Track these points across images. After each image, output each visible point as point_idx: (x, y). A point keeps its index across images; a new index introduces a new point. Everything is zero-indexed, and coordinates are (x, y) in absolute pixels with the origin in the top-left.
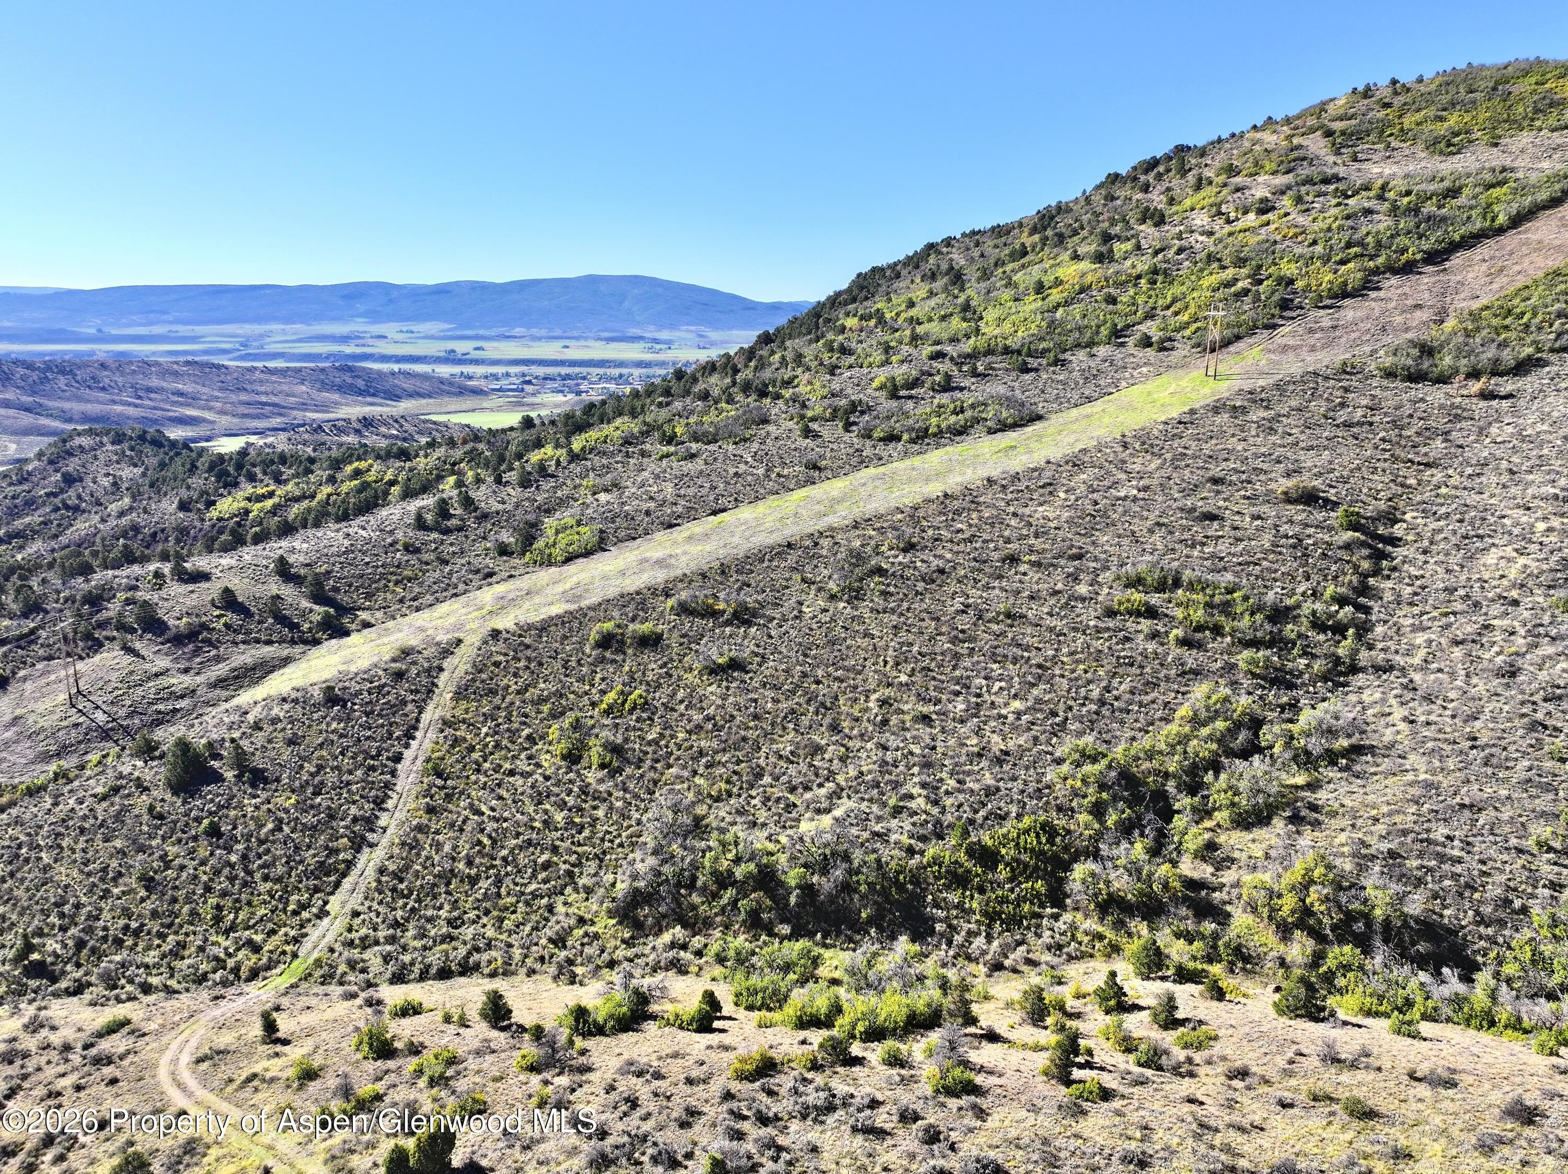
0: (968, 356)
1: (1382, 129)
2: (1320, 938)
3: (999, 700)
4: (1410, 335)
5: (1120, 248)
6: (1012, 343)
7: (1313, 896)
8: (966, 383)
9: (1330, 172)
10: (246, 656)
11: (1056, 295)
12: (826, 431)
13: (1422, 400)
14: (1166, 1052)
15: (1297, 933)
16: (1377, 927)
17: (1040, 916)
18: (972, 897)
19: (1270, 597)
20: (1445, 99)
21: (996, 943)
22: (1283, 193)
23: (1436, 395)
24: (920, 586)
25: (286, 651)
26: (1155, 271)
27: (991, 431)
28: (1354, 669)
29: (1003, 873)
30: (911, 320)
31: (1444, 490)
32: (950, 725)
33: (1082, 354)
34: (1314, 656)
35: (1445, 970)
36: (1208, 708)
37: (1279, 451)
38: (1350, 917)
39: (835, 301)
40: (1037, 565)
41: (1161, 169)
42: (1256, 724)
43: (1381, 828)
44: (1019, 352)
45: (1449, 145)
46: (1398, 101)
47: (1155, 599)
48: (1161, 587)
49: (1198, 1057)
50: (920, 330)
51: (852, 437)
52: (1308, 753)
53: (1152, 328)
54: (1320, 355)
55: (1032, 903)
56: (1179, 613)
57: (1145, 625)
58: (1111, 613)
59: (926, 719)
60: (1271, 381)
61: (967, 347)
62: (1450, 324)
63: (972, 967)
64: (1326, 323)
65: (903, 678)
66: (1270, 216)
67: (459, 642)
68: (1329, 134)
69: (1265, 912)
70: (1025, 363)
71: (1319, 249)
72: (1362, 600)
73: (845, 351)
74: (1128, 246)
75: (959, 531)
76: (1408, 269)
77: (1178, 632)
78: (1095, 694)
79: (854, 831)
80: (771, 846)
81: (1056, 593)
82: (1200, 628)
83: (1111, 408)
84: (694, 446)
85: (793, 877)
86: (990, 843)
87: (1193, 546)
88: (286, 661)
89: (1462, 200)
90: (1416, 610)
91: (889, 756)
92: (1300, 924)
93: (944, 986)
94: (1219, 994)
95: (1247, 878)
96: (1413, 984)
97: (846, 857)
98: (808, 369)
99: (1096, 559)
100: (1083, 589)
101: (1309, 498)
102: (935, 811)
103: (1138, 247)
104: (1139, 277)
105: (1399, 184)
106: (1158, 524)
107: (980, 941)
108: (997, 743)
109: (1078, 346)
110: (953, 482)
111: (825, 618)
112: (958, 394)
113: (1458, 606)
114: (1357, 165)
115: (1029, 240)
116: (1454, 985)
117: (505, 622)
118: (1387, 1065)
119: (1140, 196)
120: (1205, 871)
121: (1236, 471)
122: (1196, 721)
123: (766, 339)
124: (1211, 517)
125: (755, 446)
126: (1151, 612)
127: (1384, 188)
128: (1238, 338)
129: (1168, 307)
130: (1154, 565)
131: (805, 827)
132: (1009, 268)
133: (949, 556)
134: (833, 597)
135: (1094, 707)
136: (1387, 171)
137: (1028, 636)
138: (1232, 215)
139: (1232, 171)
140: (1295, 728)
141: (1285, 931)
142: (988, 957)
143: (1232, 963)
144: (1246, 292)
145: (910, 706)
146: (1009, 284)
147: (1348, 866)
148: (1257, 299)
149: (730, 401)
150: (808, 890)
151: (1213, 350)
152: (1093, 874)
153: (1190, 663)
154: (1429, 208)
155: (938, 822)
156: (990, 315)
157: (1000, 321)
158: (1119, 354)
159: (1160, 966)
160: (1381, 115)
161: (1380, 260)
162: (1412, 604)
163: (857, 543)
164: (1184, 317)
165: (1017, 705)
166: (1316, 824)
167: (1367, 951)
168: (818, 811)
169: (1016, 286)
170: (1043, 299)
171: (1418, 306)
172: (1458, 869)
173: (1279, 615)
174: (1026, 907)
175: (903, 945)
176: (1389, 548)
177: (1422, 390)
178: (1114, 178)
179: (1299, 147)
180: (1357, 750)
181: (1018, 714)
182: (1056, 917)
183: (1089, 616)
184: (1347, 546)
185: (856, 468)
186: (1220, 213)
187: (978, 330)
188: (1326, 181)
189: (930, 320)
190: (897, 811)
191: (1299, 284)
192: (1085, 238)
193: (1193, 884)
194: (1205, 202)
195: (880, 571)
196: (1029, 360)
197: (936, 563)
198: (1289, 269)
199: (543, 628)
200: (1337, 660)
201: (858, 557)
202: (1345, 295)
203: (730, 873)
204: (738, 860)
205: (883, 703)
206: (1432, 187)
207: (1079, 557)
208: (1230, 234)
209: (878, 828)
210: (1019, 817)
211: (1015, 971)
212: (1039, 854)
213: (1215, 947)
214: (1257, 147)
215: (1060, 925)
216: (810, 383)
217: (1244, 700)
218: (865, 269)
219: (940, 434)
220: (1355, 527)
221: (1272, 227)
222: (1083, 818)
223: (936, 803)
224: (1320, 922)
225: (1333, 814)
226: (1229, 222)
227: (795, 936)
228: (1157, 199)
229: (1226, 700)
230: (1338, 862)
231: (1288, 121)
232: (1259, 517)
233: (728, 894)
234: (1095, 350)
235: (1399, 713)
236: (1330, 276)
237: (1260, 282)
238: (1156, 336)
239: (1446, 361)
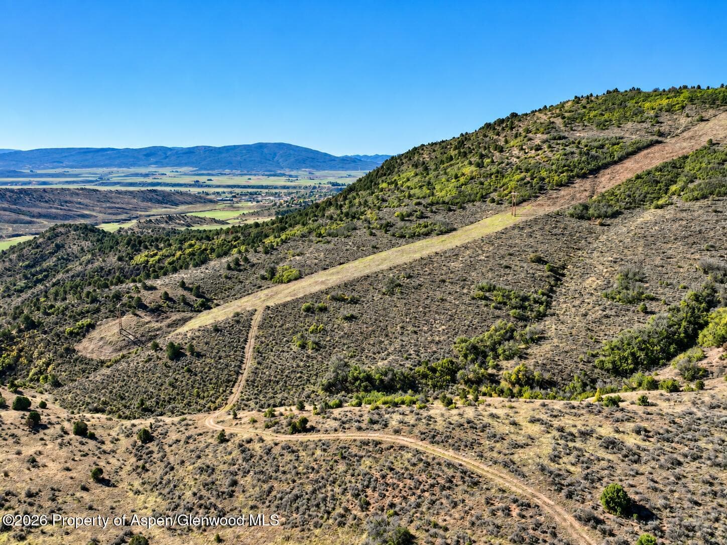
0: (429, 204)
1: (582, 117)
2: (522, 386)
4: (581, 201)
5: (487, 161)
6: (446, 199)
7: (520, 375)
8: (429, 214)
9: (562, 134)
10: (175, 317)
11: (462, 180)
12: (378, 233)
13: (581, 226)
16: (535, 381)
18: (429, 381)
19: (522, 293)
22: (545, 143)
23: (586, 224)
24: (413, 290)
25: (190, 314)
26: (498, 172)
27: (438, 235)
28: (545, 315)
29: (438, 374)
30: (408, 187)
31: (581, 258)
32: (423, 334)
33: (470, 205)
38: (528, 379)
40: (452, 283)
41: (504, 125)
42: (512, 330)
44: (448, 203)
45: (604, 126)
46: (588, 105)
47: (487, 294)
48: (489, 290)
50: (412, 192)
51: (388, 235)
52: (527, 339)
53: (495, 195)
54: (551, 208)
56: (494, 298)
57: (484, 302)
58: (473, 298)
60: (532, 218)
61: (429, 200)
62: (595, 197)
64: (554, 196)
65: (408, 320)
66: (540, 152)
67: (256, 310)
68: (564, 118)
69: (508, 380)
70: (450, 208)
71: (554, 167)
72: (550, 294)
73: (384, 200)
74: (489, 160)
76: (584, 176)
77: (494, 304)
79: (394, 364)
80: (369, 369)
81: (457, 292)
82: (500, 303)
83: (479, 227)
84: (329, 238)
86: (434, 366)
87: (500, 277)
88: (191, 318)
89: (605, 150)
92: (517, 383)
95: (505, 372)
97: (392, 371)
98: (370, 208)
99: (470, 281)
100: (465, 291)
101: (539, 260)
102: (418, 358)
103: (493, 161)
104: (491, 174)
105: (584, 142)
106: (490, 269)
107: (431, 392)
108: (437, 339)
109: (469, 201)
110: (425, 253)
112: (426, 220)
114: (572, 132)
115: (454, 153)
117: (271, 303)
119: (496, 137)
120: (494, 371)
121: (518, 251)
122: (496, 331)
124: (507, 267)
125: (352, 239)
126: (486, 298)
127: (579, 143)
128: (524, 201)
129: (501, 187)
131: (379, 364)
132: (446, 165)
133: (422, 280)
134: (384, 294)
136: (582, 136)
137: (447, 305)
138: (528, 151)
139: (529, 131)
140: (524, 332)
141: (513, 385)
144: (529, 182)
145: (410, 328)
147: (531, 368)
148: (531, 186)
149: (341, 220)
150: (381, 381)
151: (514, 206)
152: (463, 374)
154: (593, 152)
155: (419, 361)
156: (438, 187)
157: (441, 190)
158: (483, 205)
161: (575, 172)
163: (391, 275)
164: (506, 192)
165: (443, 327)
167: (532, 387)
168: (383, 360)
169: (448, 175)
170: (457, 181)
171: (585, 190)
174: (445, 383)
176: (561, 277)
177: (582, 222)
179: (553, 123)
180: (540, 338)
181: (444, 330)
182: (453, 386)
183: (467, 300)
184: (548, 277)
185: (390, 248)
186: (523, 149)
187: (433, 194)
188: (560, 138)
189: (415, 188)
191: (547, 180)
193: (491, 375)
194: (518, 144)
195: (399, 285)
196: (452, 206)
197: (418, 282)
198: (544, 174)
199: (285, 305)
201: (392, 281)
202: (561, 185)
204: (360, 373)
205: (402, 328)
206: (595, 144)
207: (465, 280)
208: (526, 159)
209: (401, 363)
210: (443, 359)
212: (448, 368)
214: (538, 121)
215: (454, 388)
216: (371, 213)
217: (510, 324)
219: (419, 236)
220: (551, 270)
221: (540, 156)
223: (418, 356)
224: (522, 381)
226: (525, 153)
229: (505, 324)
230: (529, 367)
232: (522, 267)
234: (475, 203)
235: (554, 327)
236: (557, 178)
237: (533, 179)
238: (496, 198)
239: (591, 211)
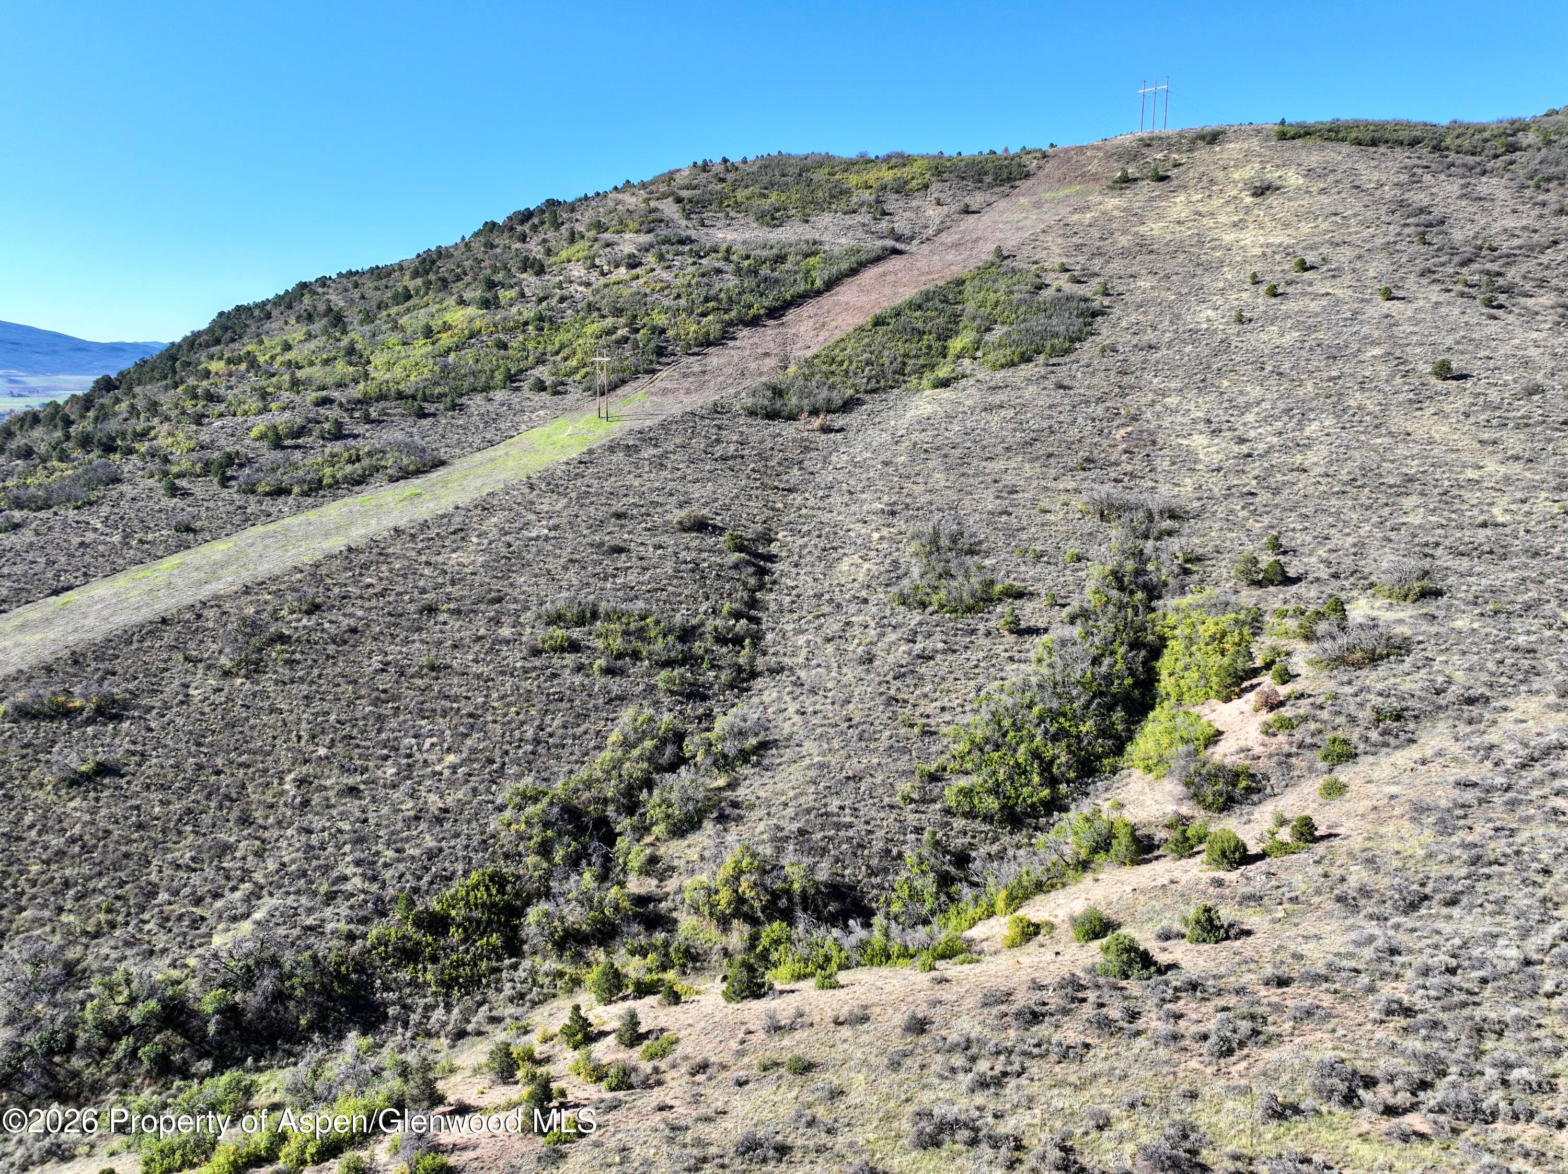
0: (359, 402)
1: (721, 199)
2: (754, 921)
3: (432, 757)
4: (764, 379)
5: (505, 295)
6: (407, 387)
7: (744, 886)
8: (360, 429)
9: (684, 234)
11: (446, 340)
12: (198, 488)
13: (779, 435)
14: (635, 1069)
15: (735, 922)
16: (797, 899)
17: (499, 970)
18: (425, 970)
19: (678, 619)
20: (766, 179)
21: (456, 1011)
22: (647, 250)
23: (789, 430)
24: (331, 650)
26: (541, 319)
27: (393, 480)
28: (754, 675)
29: (455, 935)
30: (289, 364)
31: (804, 511)
32: (381, 792)
33: (479, 399)
34: (720, 668)
35: (851, 922)
36: (636, 730)
37: (670, 485)
38: (775, 896)
39: (193, 342)
40: (458, 612)
41: (536, 220)
42: (679, 737)
43: (790, 811)
44: (414, 397)
45: (773, 219)
46: (730, 177)
47: (576, 633)
48: (581, 621)
49: (663, 1065)
50: (300, 374)
51: (232, 493)
52: (725, 756)
53: (543, 373)
54: (695, 397)
55: (489, 959)
56: (600, 644)
57: (570, 659)
58: (536, 652)
59: (353, 791)
60: (655, 421)
61: (357, 392)
62: (792, 369)
63: (434, 1043)
64: (696, 368)
65: (322, 751)
66: (638, 271)
68: (679, 200)
69: (706, 910)
70: (422, 408)
71: (683, 302)
72: (753, 613)
73: (211, 398)
74: (513, 293)
75: (369, 586)
76: (754, 322)
77: (601, 662)
78: (530, 734)
79: (281, 931)
80: (176, 974)
81: (479, 639)
82: (620, 656)
83: (514, 451)
84: (18, 515)
85: (209, 1003)
86: (438, 908)
87: (605, 579)
89: (788, 266)
90: (795, 616)
91: (314, 840)
92: (737, 914)
93: (404, 1072)
94: (675, 998)
95: (688, 882)
96: (829, 942)
97: (275, 962)
98: (167, 419)
99: (516, 601)
101: (700, 526)
102: (374, 887)
103: (523, 295)
104: (526, 323)
105: (740, 250)
106: (571, 561)
107: (439, 1014)
108: (434, 802)
109: (474, 390)
110: (358, 534)
111: (220, 698)
112: (351, 442)
113: (826, 609)
114: (705, 230)
115: (412, 284)
116: (860, 933)
118: (817, 1019)
119: (518, 245)
120: (650, 885)
121: (636, 505)
122: (627, 745)
123: (107, 385)
124: (619, 550)
125: (105, 510)
126: (574, 647)
127: (728, 251)
128: (624, 382)
129: (557, 353)
130: (572, 600)
131: (217, 940)
132: (393, 311)
133: (360, 613)
134: (227, 674)
135: (529, 748)
136: (729, 237)
137: (456, 686)
138: (606, 268)
139: (600, 227)
140: (712, 736)
141: (724, 923)
142: (449, 1028)
143: (684, 966)
144: (626, 340)
145: (333, 780)
146: (395, 327)
147: (767, 850)
148: (636, 346)
149: (64, 458)
150: (231, 1012)
151: (603, 394)
152: (547, 914)
153: (615, 690)
154: (765, 271)
155: (379, 899)
156: (379, 359)
157: (390, 366)
158: (515, 399)
159: (619, 988)
160: (719, 187)
161: (733, 314)
162: (791, 611)
163: (251, 610)
164: (574, 363)
165: (451, 758)
166: (739, 819)
167: (791, 923)
168: (234, 919)
169: (403, 330)
170: (433, 343)
171: (767, 354)
172: (851, 833)
173: (687, 634)
174: (484, 965)
175: (354, 1041)
176: (769, 565)
177: (778, 426)
178: (491, 227)
179: (655, 210)
180: (764, 746)
181: (454, 768)
182: (515, 967)
183: (515, 657)
184: (736, 566)
185: (239, 527)
186: (594, 266)
187: (366, 375)
188: (682, 242)
189: (311, 364)
190: (330, 898)
191: (671, 333)
192: (469, 284)
193: (641, 900)
194: (581, 255)
195: (281, 638)
196: (426, 405)
197: (346, 622)
198: (661, 320)
200: (739, 669)
201: (252, 626)
202: (709, 344)
203: (123, 1019)
204: (132, 1001)
205: (301, 782)
206: (765, 253)
207: (499, 600)
208: (606, 286)
209: (310, 921)
210: (466, 874)
211: (479, 1033)
212: (491, 907)
213: (667, 955)
214: (620, 207)
215: (521, 974)
216: (171, 434)
217: (667, 717)
218: (228, 307)
219: (335, 484)
220: (740, 549)
221: (642, 281)
222: (531, 860)
223: (374, 879)
224: (752, 907)
225: (752, 807)
226: (603, 274)
227: (219, 1068)
228: (535, 249)
229: (651, 719)
230: (760, 849)
231: (643, 185)
232: (660, 547)
233: (124, 1045)
234: (491, 395)
235: (792, 707)
236: (694, 327)
237: (637, 331)
238: (549, 381)
239: (793, 401)
